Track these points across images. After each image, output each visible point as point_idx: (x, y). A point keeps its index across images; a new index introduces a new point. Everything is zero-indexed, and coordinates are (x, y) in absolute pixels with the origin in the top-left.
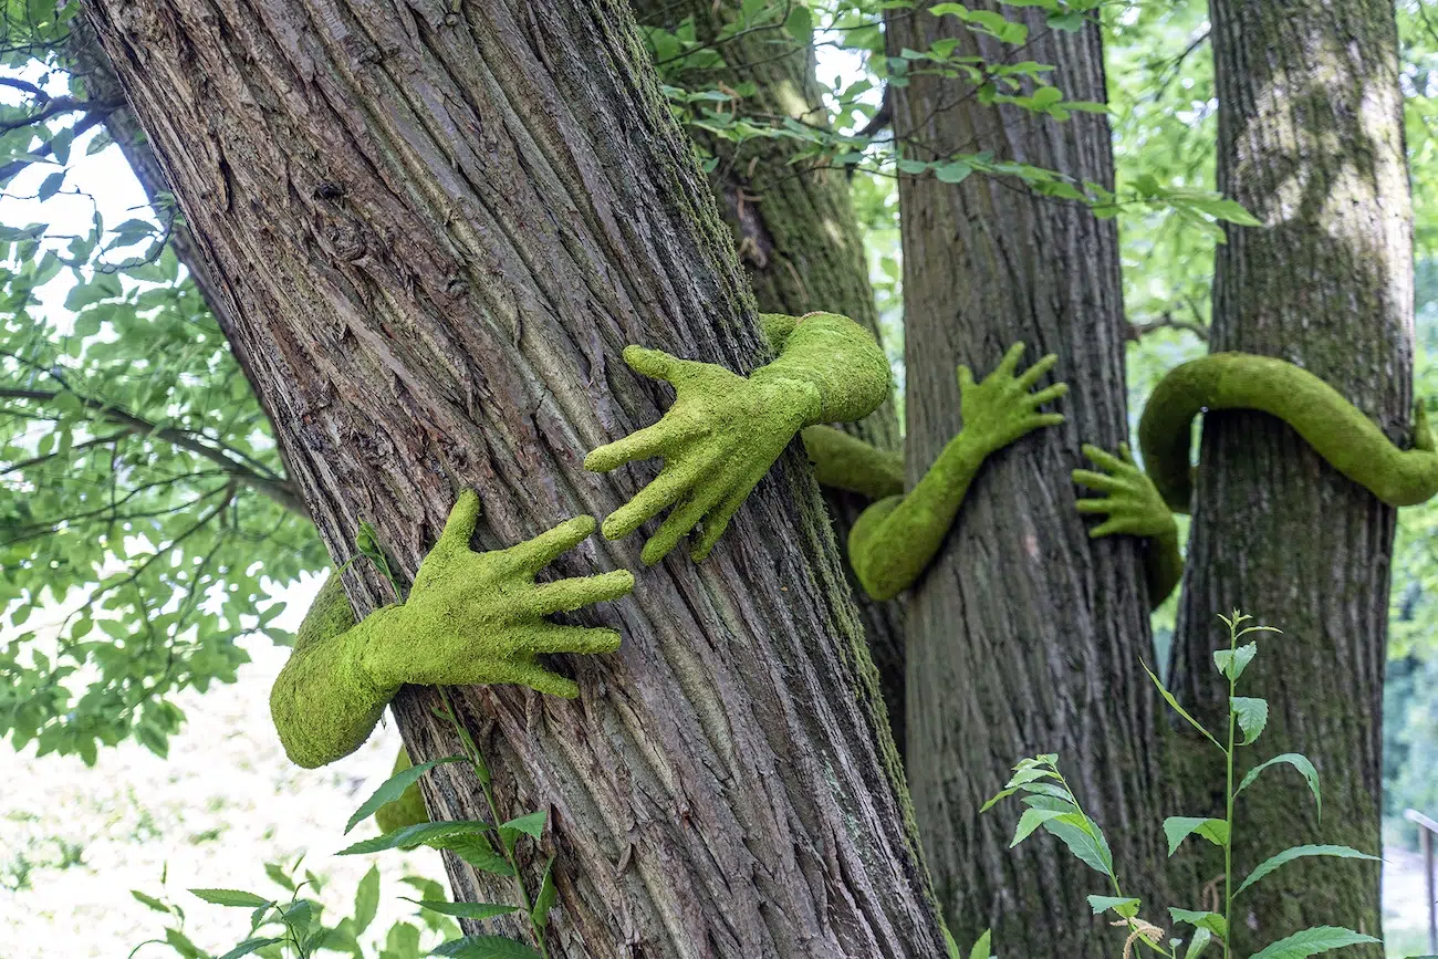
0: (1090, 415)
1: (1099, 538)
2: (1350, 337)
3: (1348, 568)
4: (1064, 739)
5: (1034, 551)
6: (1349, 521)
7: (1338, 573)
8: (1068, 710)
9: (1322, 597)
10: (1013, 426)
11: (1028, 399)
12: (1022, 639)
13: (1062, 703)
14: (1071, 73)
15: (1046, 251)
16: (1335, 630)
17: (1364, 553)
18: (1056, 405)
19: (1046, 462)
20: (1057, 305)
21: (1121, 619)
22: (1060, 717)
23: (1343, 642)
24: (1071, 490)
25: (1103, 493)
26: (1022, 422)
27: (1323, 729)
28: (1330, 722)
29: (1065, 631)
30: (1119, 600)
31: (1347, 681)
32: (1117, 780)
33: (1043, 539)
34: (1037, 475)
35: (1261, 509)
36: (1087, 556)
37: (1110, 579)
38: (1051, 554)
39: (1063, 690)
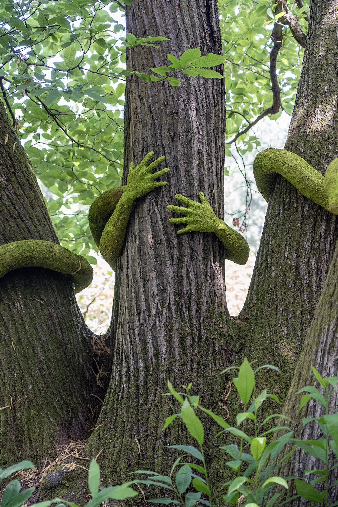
0: (183, 181)
1: (182, 234)
2: (326, 138)
3: (312, 242)
4: (155, 321)
5: (151, 241)
6: (315, 221)
7: (307, 245)
8: (158, 308)
9: (297, 257)
10: (142, 188)
11: (150, 176)
12: (144, 279)
13: (155, 305)
14: (186, 31)
15: (168, 111)
16: (303, 271)
17: (323, 236)
18: (167, 177)
19: (160, 202)
20: (172, 134)
21: (191, 269)
22: (154, 312)
23: (306, 277)
24: (170, 213)
25: (183, 215)
26: (146, 186)
27: (290, 316)
28: (294, 312)
29: (161, 275)
30: (192, 260)
31: (305, 294)
32: (176, 339)
33: (155, 235)
34: (156, 208)
35: (279, 217)
36: (175, 242)
37: (187, 252)
38: (157, 242)
39: (156, 300)
